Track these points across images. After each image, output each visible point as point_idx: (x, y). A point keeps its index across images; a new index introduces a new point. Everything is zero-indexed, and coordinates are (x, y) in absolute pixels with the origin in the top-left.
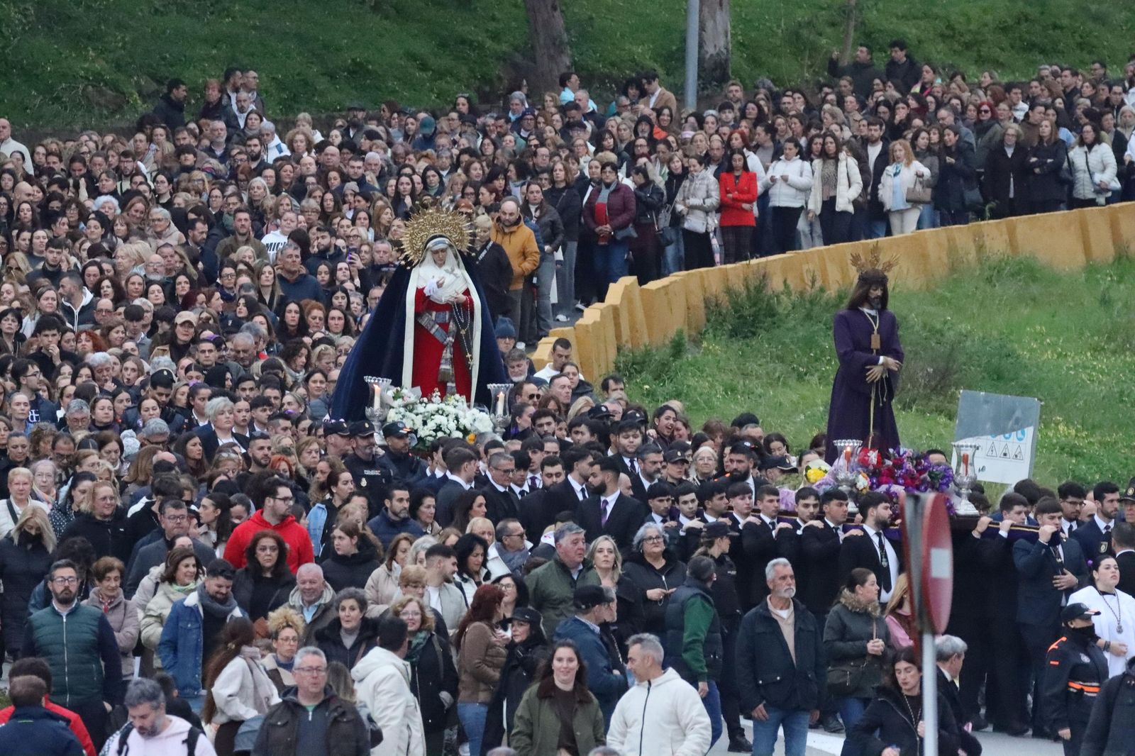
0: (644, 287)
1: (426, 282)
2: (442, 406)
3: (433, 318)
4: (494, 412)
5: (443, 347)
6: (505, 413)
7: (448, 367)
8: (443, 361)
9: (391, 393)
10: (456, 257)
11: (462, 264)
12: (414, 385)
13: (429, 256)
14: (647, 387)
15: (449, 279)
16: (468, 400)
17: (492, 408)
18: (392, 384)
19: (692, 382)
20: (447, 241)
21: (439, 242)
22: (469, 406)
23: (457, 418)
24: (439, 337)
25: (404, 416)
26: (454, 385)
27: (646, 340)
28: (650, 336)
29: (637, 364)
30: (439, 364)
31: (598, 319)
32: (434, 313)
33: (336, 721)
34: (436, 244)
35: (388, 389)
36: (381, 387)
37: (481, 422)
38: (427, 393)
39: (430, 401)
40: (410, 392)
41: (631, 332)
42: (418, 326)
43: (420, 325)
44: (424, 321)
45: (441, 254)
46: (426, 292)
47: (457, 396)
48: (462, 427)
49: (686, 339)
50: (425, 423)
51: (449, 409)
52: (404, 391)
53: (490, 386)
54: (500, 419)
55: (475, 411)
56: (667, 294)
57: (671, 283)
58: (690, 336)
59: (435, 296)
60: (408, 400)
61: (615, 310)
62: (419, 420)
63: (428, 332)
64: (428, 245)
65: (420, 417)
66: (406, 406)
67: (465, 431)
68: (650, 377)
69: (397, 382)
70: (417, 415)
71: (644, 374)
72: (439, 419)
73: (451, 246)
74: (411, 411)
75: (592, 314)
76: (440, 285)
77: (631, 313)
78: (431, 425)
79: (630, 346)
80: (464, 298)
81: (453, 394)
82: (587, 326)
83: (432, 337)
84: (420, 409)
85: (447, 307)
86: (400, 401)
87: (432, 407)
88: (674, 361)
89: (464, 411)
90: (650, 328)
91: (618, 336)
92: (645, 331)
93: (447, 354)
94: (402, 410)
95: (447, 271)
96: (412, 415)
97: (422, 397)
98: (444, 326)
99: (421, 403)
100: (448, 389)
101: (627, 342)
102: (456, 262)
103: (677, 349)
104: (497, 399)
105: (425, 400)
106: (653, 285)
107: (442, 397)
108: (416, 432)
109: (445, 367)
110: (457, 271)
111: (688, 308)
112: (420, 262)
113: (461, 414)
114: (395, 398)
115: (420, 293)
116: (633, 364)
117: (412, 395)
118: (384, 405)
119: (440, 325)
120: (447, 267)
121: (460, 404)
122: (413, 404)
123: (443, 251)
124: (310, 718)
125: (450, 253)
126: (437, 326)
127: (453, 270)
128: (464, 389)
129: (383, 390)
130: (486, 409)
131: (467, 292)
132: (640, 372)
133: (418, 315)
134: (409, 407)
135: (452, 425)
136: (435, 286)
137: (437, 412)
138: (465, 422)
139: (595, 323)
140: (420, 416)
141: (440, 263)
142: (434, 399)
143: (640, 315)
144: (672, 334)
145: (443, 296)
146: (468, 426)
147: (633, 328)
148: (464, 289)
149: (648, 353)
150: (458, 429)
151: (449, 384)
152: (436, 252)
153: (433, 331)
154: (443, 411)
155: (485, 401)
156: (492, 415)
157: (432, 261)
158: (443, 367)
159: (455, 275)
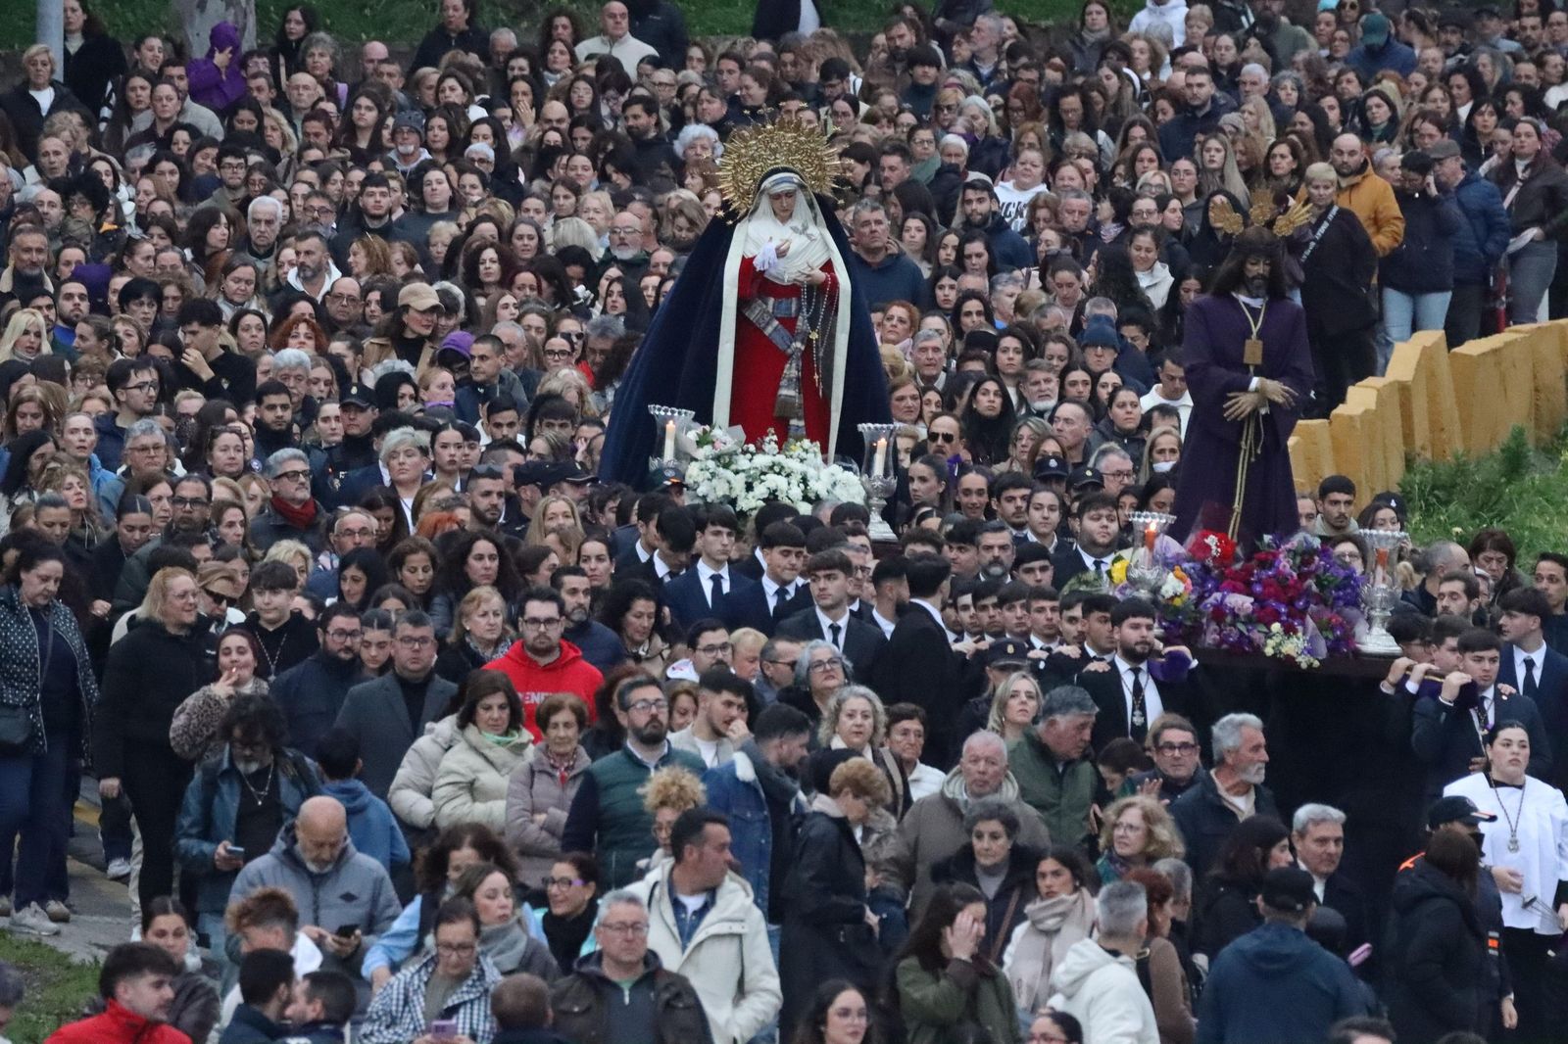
0: (1456, 350)
1: (758, 246)
2: (781, 458)
3: (770, 308)
4: (869, 470)
5: (786, 358)
6: (886, 474)
7: (792, 393)
8: (783, 382)
9: (692, 435)
10: (811, 206)
11: (820, 217)
12: (733, 422)
13: (765, 204)
14: (1458, 529)
15: (797, 242)
16: (824, 450)
17: (866, 468)
18: (695, 419)
19: (1538, 522)
20: (796, 178)
21: (783, 181)
22: (825, 461)
23: (804, 480)
24: (779, 341)
25: (713, 475)
26: (802, 423)
27: (1459, 446)
28: (1466, 439)
29: (1443, 487)
30: (778, 387)
31: (1373, 407)
32: (771, 301)
33: (668, 1004)
34: (777, 183)
35: (689, 429)
36: (677, 425)
37: (843, 485)
38: (754, 436)
39: (760, 450)
40: (726, 435)
41: (1432, 431)
42: (742, 320)
43: (747, 319)
44: (753, 315)
45: (785, 202)
46: (758, 264)
47: (806, 443)
48: (812, 496)
49: (1531, 445)
50: (749, 487)
51: (793, 464)
52: (717, 433)
53: (864, 427)
54: (878, 484)
55: (835, 469)
56: (1498, 364)
57: (1507, 344)
58: (1538, 440)
59: (773, 271)
60: (721, 448)
61: (1404, 389)
62: (739, 481)
63: (760, 332)
64: (766, 184)
65: (741, 478)
66: (717, 458)
67: (816, 501)
68: (1464, 513)
69: (705, 416)
70: (737, 472)
71: (1452, 507)
72: (773, 481)
73: (802, 187)
74: (726, 466)
75: (1360, 397)
76: (781, 254)
77: (1433, 399)
78: (761, 490)
79: (1428, 455)
80: (822, 276)
81: (799, 439)
82: (1351, 418)
83: (768, 341)
84: (743, 462)
85: (792, 290)
86: (707, 450)
87: (762, 461)
88: (1509, 482)
89: (817, 468)
90: (1466, 423)
91: (1408, 436)
92: (1457, 427)
93: (791, 371)
94: (711, 464)
95: (795, 230)
96: (729, 474)
97: (747, 442)
98: (789, 323)
99: (745, 452)
100: (792, 432)
101: (1423, 448)
102: (810, 215)
103: (1514, 462)
104: (873, 450)
105: (752, 448)
106: (1473, 347)
107: (780, 443)
108: (733, 502)
109: (787, 392)
110: (813, 230)
111: (1537, 390)
112: (750, 213)
113: (811, 473)
114: (700, 443)
115: (747, 264)
116: (1434, 488)
117: (728, 439)
118: (682, 455)
119: (782, 321)
120: (796, 222)
121: (810, 456)
122: (732, 454)
123: (789, 194)
124: (627, 1000)
125: (801, 198)
126: (776, 323)
127: (805, 228)
128: (818, 432)
129: (679, 429)
130: (855, 466)
131: (828, 267)
132: (1447, 503)
133: (743, 303)
134: (724, 460)
135: (796, 492)
136: (773, 255)
137: (771, 468)
138: (818, 486)
139: (1366, 412)
140: (742, 476)
141: (784, 215)
142: (766, 447)
143: (1448, 401)
144: (1504, 437)
145: (788, 272)
146: (823, 494)
147: (1436, 427)
148: (823, 260)
149: (1461, 469)
150: (806, 498)
151: (794, 422)
152: (777, 197)
153: (769, 331)
154: (782, 468)
155: (853, 452)
156: (865, 477)
157: (770, 211)
158: (783, 392)
159: (809, 236)
